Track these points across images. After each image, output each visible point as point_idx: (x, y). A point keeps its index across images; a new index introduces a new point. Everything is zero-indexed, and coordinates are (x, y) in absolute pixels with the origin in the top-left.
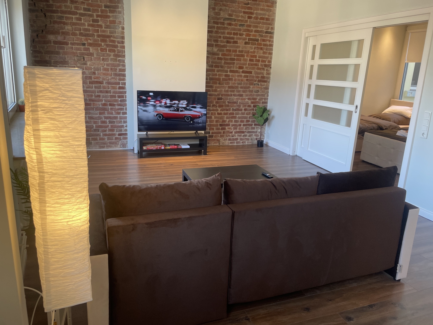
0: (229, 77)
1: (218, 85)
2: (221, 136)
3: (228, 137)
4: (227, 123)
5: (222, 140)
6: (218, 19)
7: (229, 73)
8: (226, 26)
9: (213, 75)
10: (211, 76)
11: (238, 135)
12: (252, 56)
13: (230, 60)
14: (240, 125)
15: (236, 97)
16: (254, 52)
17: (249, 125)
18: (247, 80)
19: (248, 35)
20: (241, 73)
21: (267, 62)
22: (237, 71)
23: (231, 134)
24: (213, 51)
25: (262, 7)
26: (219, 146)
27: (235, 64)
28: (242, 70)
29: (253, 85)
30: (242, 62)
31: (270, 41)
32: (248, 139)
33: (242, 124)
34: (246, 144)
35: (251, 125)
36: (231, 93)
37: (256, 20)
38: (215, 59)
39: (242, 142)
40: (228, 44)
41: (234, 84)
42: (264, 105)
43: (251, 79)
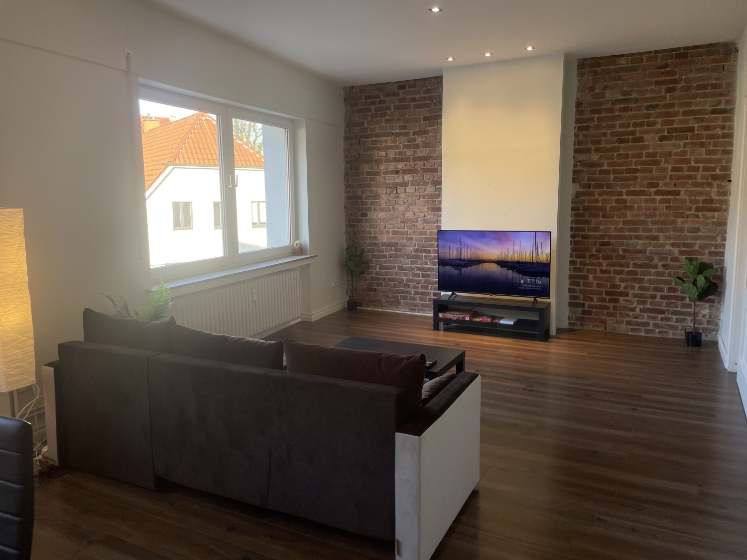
0: (626, 203)
1: (601, 219)
2: (609, 315)
3: (624, 317)
4: (622, 289)
5: (610, 321)
6: (601, 104)
7: (625, 197)
8: (617, 113)
9: (590, 201)
10: (586, 204)
11: (648, 317)
12: (676, 161)
13: (626, 173)
14: (654, 297)
15: (643, 241)
16: (685, 153)
17: (676, 298)
18: (667, 208)
19: (666, 123)
20: (653, 195)
21: (718, 171)
22: (644, 191)
23: (631, 313)
24: (590, 160)
25: (699, 66)
26: (605, 333)
27: (639, 179)
28: (655, 189)
29: (684, 217)
30: (655, 174)
31: (723, 128)
32: (675, 328)
33: (659, 294)
34: (671, 337)
35: (683, 299)
36: (630, 234)
37: (686, 93)
38: (594, 173)
39: (659, 332)
40: (622, 145)
41: (636, 216)
42: (714, 258)
43: (677, 205)
